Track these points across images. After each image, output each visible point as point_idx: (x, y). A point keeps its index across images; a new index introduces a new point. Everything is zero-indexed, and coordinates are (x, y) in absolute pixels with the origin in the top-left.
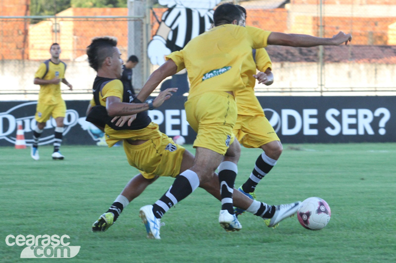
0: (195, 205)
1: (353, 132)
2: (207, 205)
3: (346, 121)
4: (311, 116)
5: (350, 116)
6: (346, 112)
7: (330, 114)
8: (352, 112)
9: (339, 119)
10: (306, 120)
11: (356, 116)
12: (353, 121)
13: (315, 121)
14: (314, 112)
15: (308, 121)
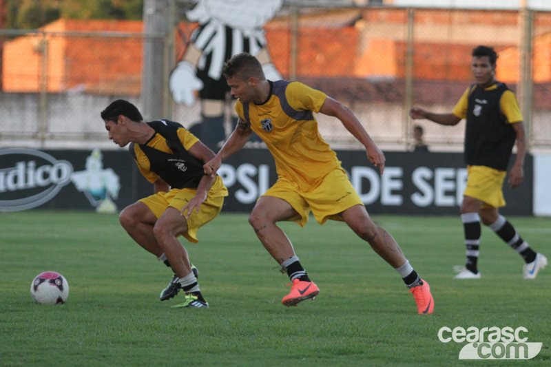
0: (240, 300)
1: (449, 201)
2: (256, 299)
3: (441, 186)
4: (393, 178)
5: (447, 179)
6: (442, 173)
7: (419, 175)
8: (449, 173)
9: (431, 182)
10: (387, 184)
11: (454, 180)
12: (450, 186)
13: (397, 185)
14: (397, 172)
15: (389, 185)
